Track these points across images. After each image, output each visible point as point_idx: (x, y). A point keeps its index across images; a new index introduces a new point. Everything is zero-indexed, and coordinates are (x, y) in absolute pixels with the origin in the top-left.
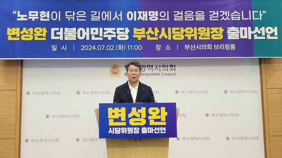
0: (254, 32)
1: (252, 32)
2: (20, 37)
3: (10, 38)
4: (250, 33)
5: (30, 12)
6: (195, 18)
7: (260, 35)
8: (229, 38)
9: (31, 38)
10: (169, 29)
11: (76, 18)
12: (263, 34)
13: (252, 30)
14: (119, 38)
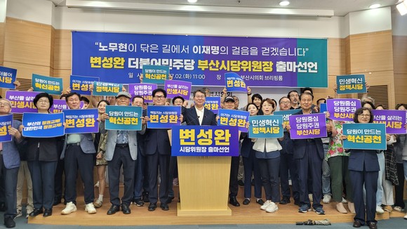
0: (298, 66)
1: (296, 66)
2: (101, 65)
3: (93, 66)
4: (295, 66)
5: (110, 44)
6: (249, 53)
7: (303, 69)
8: (278, 70)
9: (111, 66)
10: (228, 62)
11: (149, 50)
12: (306, 68)
13: (297, 64)
14: (186, 68)
